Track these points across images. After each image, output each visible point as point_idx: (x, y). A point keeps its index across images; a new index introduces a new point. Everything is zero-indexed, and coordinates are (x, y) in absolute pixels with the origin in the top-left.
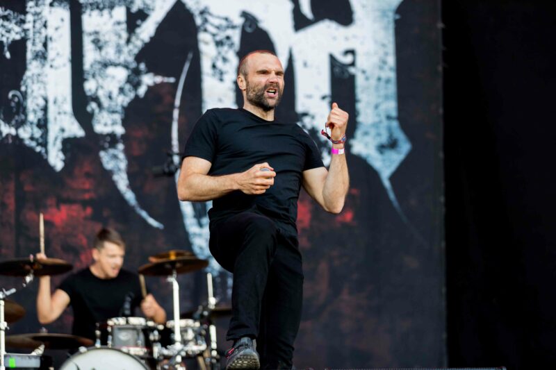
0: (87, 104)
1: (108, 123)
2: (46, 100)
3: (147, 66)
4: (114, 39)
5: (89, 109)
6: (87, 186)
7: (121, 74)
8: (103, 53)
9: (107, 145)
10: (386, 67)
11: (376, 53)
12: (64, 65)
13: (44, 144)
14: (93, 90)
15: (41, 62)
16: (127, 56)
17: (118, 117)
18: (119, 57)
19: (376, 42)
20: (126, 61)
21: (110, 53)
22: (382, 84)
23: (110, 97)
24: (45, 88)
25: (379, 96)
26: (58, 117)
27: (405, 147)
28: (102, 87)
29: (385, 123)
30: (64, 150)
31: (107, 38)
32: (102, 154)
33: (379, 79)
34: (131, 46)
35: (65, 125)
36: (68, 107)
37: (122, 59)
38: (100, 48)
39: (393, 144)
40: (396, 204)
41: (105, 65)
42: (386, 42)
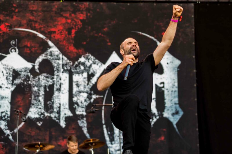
0: (74, 105)
1: (80, 111)
2: (60, 104)
3: (94, 92)
4: (83, 83)
5: (74, 107)
6: (73, 132)
7: (85, 95)
8: (79, 88)
9: (80, 118)
10: (175, 87)
11: (171, 82)
12: (66, 92)
13: (59, 119)
14: (76, 100)
15: (59, 92)
16: (87, 89)
17: (84, 109)
18: (85, 90)
19: (171, 79)
20: (87, 91)
21: (82, 88)
22: (173, 93)
23: (82, 103)
24: (60, 100)
25: (172, 97)
26: (64, 110)
27: (181, 113)
28: (79, 99)
29: (174, 106)
30: (65, 121)
31: (81, 83)
32: (79, 121)
33: (172, 91)
34: (89, 86)
35: (66, 112)
36: (67, 106)
37: (86, 90)
38: (78, 87)
39: (177, 113)
40: (178, 133)
41: (80, 92)
42: (174, 78)
